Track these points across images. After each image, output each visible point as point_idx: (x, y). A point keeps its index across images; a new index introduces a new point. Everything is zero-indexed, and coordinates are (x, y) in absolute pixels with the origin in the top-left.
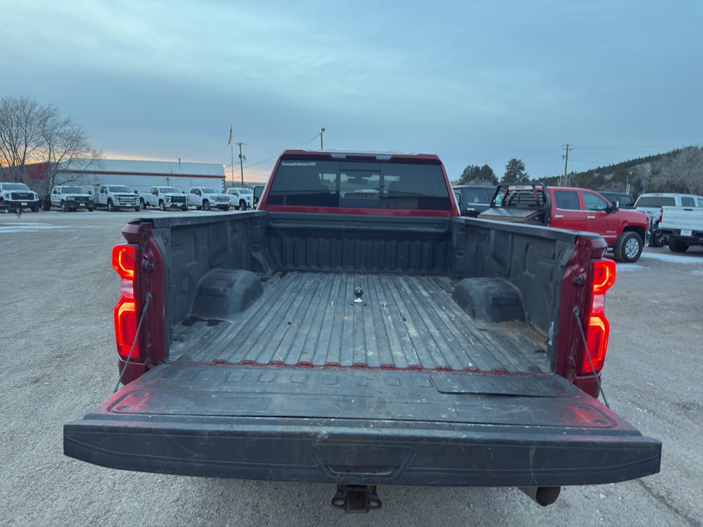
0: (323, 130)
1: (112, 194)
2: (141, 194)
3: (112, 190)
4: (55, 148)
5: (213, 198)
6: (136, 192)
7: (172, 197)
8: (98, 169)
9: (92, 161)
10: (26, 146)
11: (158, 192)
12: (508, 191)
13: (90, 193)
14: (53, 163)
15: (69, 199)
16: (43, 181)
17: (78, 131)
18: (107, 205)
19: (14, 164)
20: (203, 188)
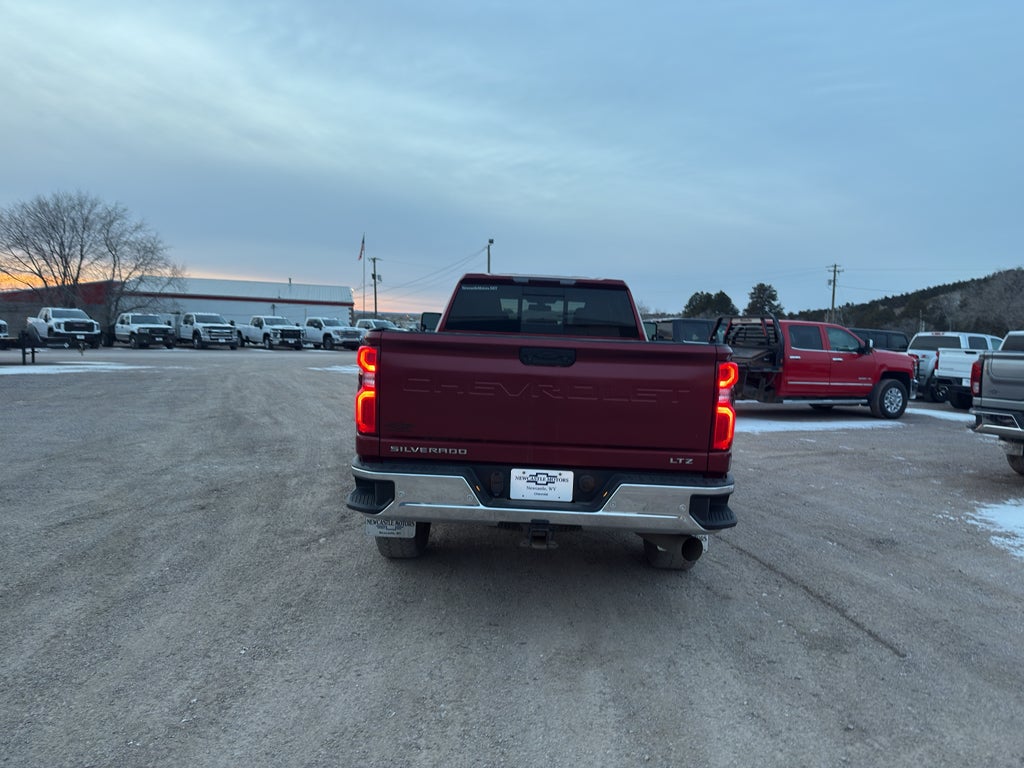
0: (491, 241)
1: (199, 326)
2: (238, 326)
3: (200, 319)
4: (122, 261)
5: (338, 332)
6: (232, 323)
7: (282, 330)
8: (178, 291)
9: (170, 281)
10: (82, 259)
11: (262, 323)
12: (732, 324)
13: (169, 324)
14: (118, 283)
15: (142, 331)
16: (103, 306)
17: (154, 239)
18: (192, 341)
19: (63, 282)
20: (325, 319)
